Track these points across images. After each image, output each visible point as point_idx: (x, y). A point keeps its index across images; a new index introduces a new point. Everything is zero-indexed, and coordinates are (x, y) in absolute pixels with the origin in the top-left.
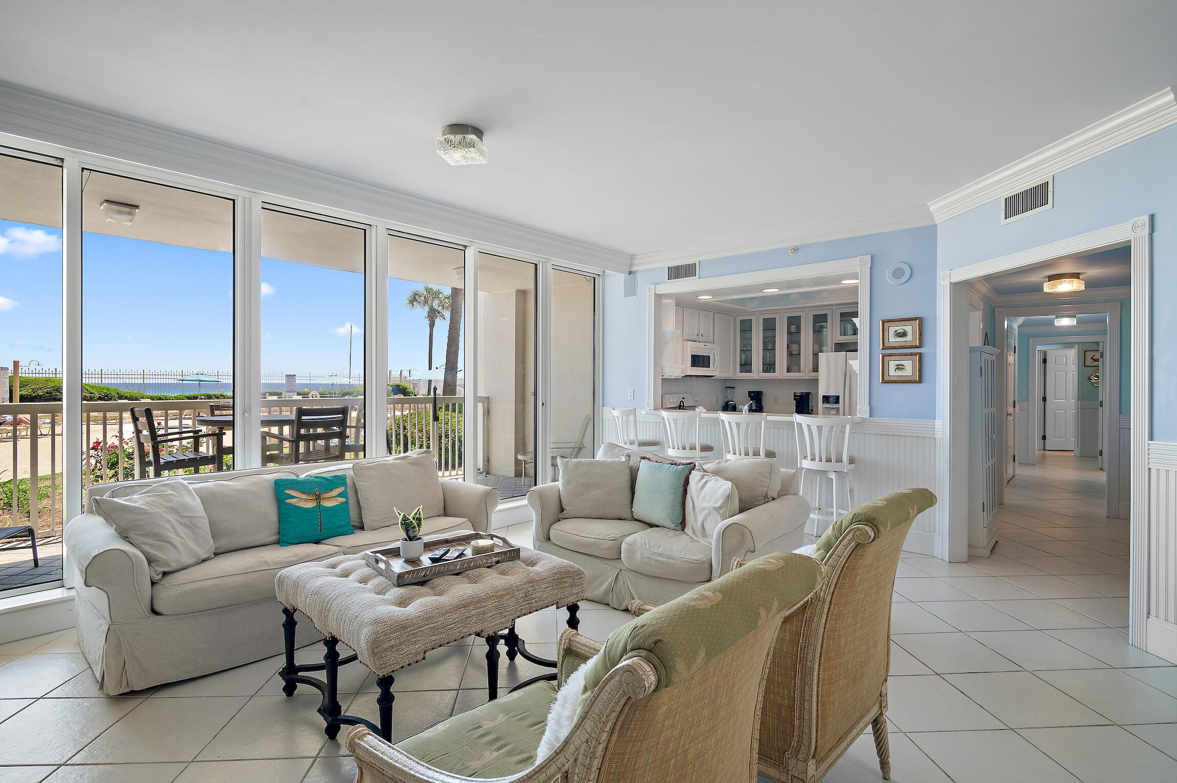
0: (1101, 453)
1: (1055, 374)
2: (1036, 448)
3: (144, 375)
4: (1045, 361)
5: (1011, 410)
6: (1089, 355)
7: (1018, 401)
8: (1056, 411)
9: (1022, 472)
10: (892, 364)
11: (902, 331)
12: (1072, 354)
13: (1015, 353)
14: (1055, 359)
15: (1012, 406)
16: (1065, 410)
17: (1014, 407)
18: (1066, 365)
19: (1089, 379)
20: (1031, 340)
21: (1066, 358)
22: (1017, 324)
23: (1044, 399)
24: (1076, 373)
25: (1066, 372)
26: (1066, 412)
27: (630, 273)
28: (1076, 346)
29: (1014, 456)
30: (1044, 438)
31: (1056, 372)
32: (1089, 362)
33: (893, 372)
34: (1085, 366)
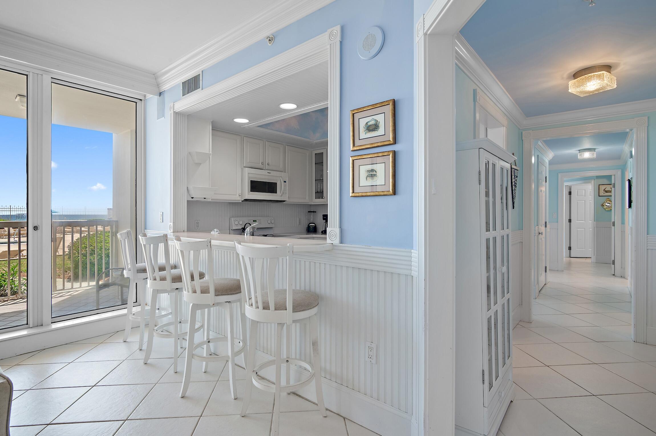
0: (614, 263)
1: (577, 202)
2: (564, 256)
3: (10, 209)
4: (570, 193)
5: (542, 229)
6: (602, 188)
7: (549, 222)
8: (578, 229)
9: (553, 279)
10: (363, 170)
11: (373, 122)
12: (589, 188)
13: (546, 182)
14: (577, 191)
15: (544, 226)
16: (585, 228)
17: (546, 227)
18: (585, 196)
19: (603, 205)
20: (560, 175)
21: (585, 191)
22: (548, 158)
23: (570, 221)
24: (592, 202)
25: (585, 201)
26: (585, 230)
27: (160, 94)
28: (593, 182)
29: (546, 267)
30: (570, 248)
31: (578, 201)
32: (602, 193)
33: (364, 182)
34: (599, 196)
